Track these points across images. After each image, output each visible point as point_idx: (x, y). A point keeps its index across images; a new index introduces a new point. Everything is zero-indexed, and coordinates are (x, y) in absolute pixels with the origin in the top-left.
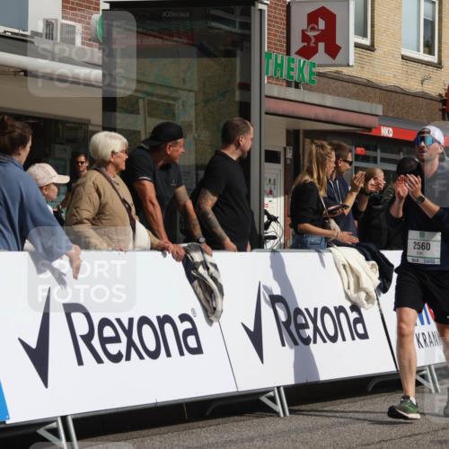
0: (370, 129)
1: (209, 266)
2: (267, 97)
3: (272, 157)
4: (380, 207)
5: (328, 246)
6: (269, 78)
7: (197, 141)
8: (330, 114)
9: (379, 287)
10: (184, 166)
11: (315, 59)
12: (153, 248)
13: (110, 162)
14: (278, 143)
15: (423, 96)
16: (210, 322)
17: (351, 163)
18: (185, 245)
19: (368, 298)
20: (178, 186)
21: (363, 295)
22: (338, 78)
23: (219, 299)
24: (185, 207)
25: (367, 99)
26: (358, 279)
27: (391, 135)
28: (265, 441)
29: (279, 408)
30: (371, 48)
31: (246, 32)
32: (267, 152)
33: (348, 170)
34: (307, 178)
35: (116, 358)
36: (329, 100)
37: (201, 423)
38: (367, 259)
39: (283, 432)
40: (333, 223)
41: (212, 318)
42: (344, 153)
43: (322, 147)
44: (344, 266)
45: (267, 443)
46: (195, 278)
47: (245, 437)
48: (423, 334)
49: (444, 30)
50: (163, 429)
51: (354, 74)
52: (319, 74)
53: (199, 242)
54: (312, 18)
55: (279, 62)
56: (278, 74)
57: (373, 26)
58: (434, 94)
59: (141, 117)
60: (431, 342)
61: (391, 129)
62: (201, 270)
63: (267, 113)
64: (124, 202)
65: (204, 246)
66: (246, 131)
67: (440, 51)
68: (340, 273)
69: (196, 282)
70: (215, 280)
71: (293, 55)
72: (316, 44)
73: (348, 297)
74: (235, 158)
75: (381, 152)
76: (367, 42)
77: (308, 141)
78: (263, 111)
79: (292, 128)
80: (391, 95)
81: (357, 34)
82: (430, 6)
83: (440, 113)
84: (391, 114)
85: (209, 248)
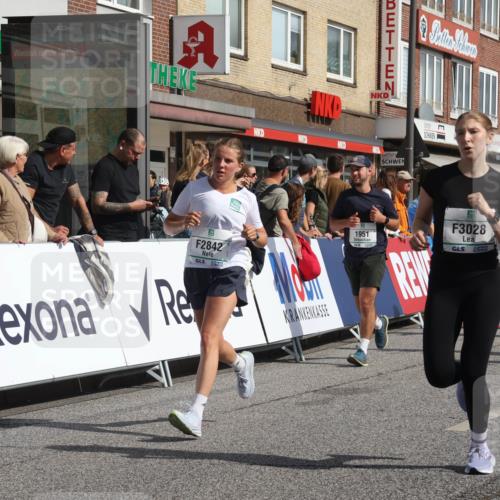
0: (244, 130)
1: (101, 255)
2: (151, 102)
3: (157, 156)
6: (154, 85)
7: (90, 143)
8: (210, 117)
9: (253, 269)
10: (79, 166)
11: (195, 68)
12: (50, 240)
13: (14, 164)
14: (162, 144)
15: (290, 100)
16: (102, 305)
18: (79, 237)
20: (71, 183)
22: (215, 85)
23: (110, 284)
24: (78, 202)
25: (241, 103)
27: (262, 136)
28: (151, 409)
29: (164, 380)
30: (245, 58)
32: (152, 152)
35: (15, 340)
36: (208, 105)
37: (94, 395)
39: (167, 400)
41: (104, 301)
43: (199, 146)
45: (152, 411)
46: (89, 266)
47: (133, 405)
48: (290, 310)
50: (61, 402)
51: (230, 81)
52: (200, 82)
53: (90, 233)
54: (193, 31)
55: (163, 71)
56: (163, 82)
57: (246, 38)
58: (300, 99)
59: (38, 123)
60: (297, 317)
61: (262, 131)
62: (94, 259)
63: (152, 117)
64: (24, 199)
65: (96, 237)
67: (305, 60)
69: (89, 270)
70: (106, 267)
71: (176, 65)
72: (196, 54)
75: (254, 150)
76: (241, 52)
77: (189, 141)
78: (148, 115)
79: (175, 130)
80: (263, 101)
81: (232, 45)
82: (296, 20)
83: (305, 116)
84: (262, 117)
85: (100, 239)
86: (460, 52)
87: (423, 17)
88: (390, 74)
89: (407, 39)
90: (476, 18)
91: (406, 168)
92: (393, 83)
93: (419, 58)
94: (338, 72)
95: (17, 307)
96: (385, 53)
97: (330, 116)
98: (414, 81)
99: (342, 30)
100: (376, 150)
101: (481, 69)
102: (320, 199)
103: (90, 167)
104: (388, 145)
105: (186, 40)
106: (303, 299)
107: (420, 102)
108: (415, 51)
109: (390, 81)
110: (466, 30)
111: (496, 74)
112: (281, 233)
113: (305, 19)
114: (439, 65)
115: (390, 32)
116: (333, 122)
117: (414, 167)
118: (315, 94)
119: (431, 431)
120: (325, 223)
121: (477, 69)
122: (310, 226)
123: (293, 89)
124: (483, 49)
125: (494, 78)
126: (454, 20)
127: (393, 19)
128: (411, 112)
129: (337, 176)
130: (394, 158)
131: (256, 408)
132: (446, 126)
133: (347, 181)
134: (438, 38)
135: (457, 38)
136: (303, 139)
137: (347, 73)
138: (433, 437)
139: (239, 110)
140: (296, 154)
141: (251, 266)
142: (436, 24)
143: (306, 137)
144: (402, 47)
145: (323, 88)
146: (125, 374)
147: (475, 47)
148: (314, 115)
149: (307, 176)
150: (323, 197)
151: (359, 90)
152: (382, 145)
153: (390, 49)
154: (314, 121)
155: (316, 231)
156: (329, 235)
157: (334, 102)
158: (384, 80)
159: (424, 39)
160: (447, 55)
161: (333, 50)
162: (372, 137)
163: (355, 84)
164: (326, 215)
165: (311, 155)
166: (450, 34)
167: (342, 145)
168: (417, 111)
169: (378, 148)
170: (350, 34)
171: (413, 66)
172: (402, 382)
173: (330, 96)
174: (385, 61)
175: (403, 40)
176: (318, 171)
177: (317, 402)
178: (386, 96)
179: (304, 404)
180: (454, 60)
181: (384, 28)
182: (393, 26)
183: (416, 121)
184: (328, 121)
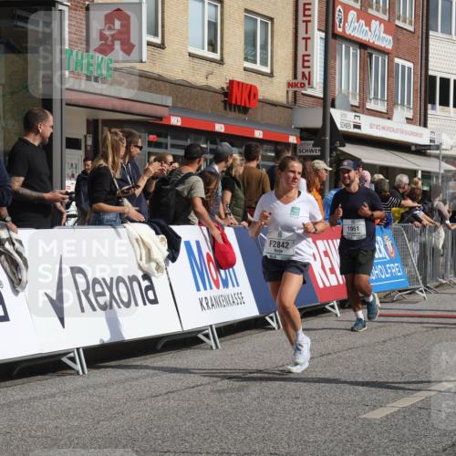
0: (161, 119)
1: (15, 242)
3: (73, 144)
4: (168, 187)
5: (123, 223)
7: (5, 130)
8: (126, 105)
9: (168, 257)
14: (79, 131)
15: (207, 89)
16: (16, 292)
17: (141, 148)
19: (158, 268)
21: (153, 265)
23: (24, 272)
25: (158, 91)
26: (149, 251)
27: (179, 124)
28: (65, 396)
29: (78, 367)
30: (162, 46)
32: (68, 139)
33: (138, 154)
34: (102, 162)
37: (7, 383)
38: (157, 234)
39: (82, 387)
40: (126, 201)
41: (18, 289)
42: (135, 139)
43: (116, 134)
44: (137, 240)
45: (67, 398)
46: (3, 253)
47: (47, 393)
48: (206, 298)
49: (225, 31)
51: (147, 69)
53: (4, 220)
54: (109, 19)
57: (163, 26)
58: (217, 88)
60: (213, 305)
61: (179, 119)
62: (7, 245)
63: (67, 104)
66: (45, 119)
67: (222, 49)
68: (133, 246)
69: (3, 257)
70: (20, 254)
73: (140, 268)
74: (36, 144)
75: (172, 138)
76: (158, 40)
77: (106, 129)
78: (64, 102)
79: (91, 118)
80: (180, 89)
81: (149, 32)
82: (213, 9)
83: (223, 104)
84: (179, 105)
85: (14, 226)
86: (376, 43)
87: (339, 7)
88: (306, 64)
89: (323, 28)
90: (392, 10)
91: (322, 157)
92: (309, 73)
93: (335, 48)
94: (255, 62)
96: (301, 43)
97: (247, 106)
98: (331, 71)
99: (259, 19)
100: (293, 140)
101: (397, 60)
102: (237, 187)
103: (5, 153)
104: (305, 134)
106: (218, 287)
107: (337, 93)
108: (331, 41)
109: (306, 71)
110: (381, 21)
111: (411, 65)
112: (196, 221)
113: (222, 7)
114: (355, 55)
115: (307, 22)
116: (250, 111)
117: (331, 157)
118: (232, 82)
119: (345, 419)
120: (241, 211)
121: (393, 61)
122: (226, 214)
123: (209, 78)
124: (398, 40)
125: (409, 69)
126: (370, 11)
127: (309, 9)
128: (327, 102)
129: (253, 164)
130: (311, 147)
131: (171, 395)
132: (362, 116)
133: (264, 170)
134: (354, 29)
135: (373, 29)
136: (220, 128)
137: (264, 63)
138: (347, 424)
139: (156, 98)
140: (213, 142)
141: (167, 253)
142: (352, 15)
143: (223, 126)
144: (318, 37)
145: (240, 77)
146: (40, 362)
147: (390, 38)
148: (230, 105)
149: (223, 164)
150: (239, 185)
151: (276, 80)
152: (298, 134)
153: (306, 39)
154: (230, 110)
155: (232, 219)
156: (245, 223)
157: (252, 91)
158: (300, 70)
159: (340, 30)
160: (363, 46)
161: (250, 39)
162: (288, 126)
163: (272, 73)
164: (243, 203)
165: (227, 144)
166: (366, 25)
167: (258, 134)
168: (333, 101)
169: (295, 138)
170: (267, 23)
171: (330, 56)
172: (317, 370)
173: (247, 85)
174: (301, 51)
175: (319, 30)
176: (235, 160)
177: (232, 390)
178: (303, 86)
179: (219, 391)
180: (369, 51)
181: (301, 18)
182: (310, 16)
183: (332, 111)
184: (245, 110)
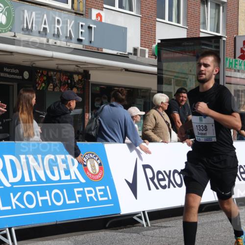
2: (226, 76)
6: (226, 68)
13: (161, 106)
20: (189, 115)
31: (217, 50)
35: (164, 187)
37: (200, 214)
47: (219, 219)
55: (231, 61)
56: (231, 66)
59: (172, 86)
63: (226, 83)
64: (166, 122)
71: (237, 59)
77: (243, 94)
78: (225, 83)
79: (236, 89)
95: (165, 172)
105: (242, 46)
146: (215, 204)
